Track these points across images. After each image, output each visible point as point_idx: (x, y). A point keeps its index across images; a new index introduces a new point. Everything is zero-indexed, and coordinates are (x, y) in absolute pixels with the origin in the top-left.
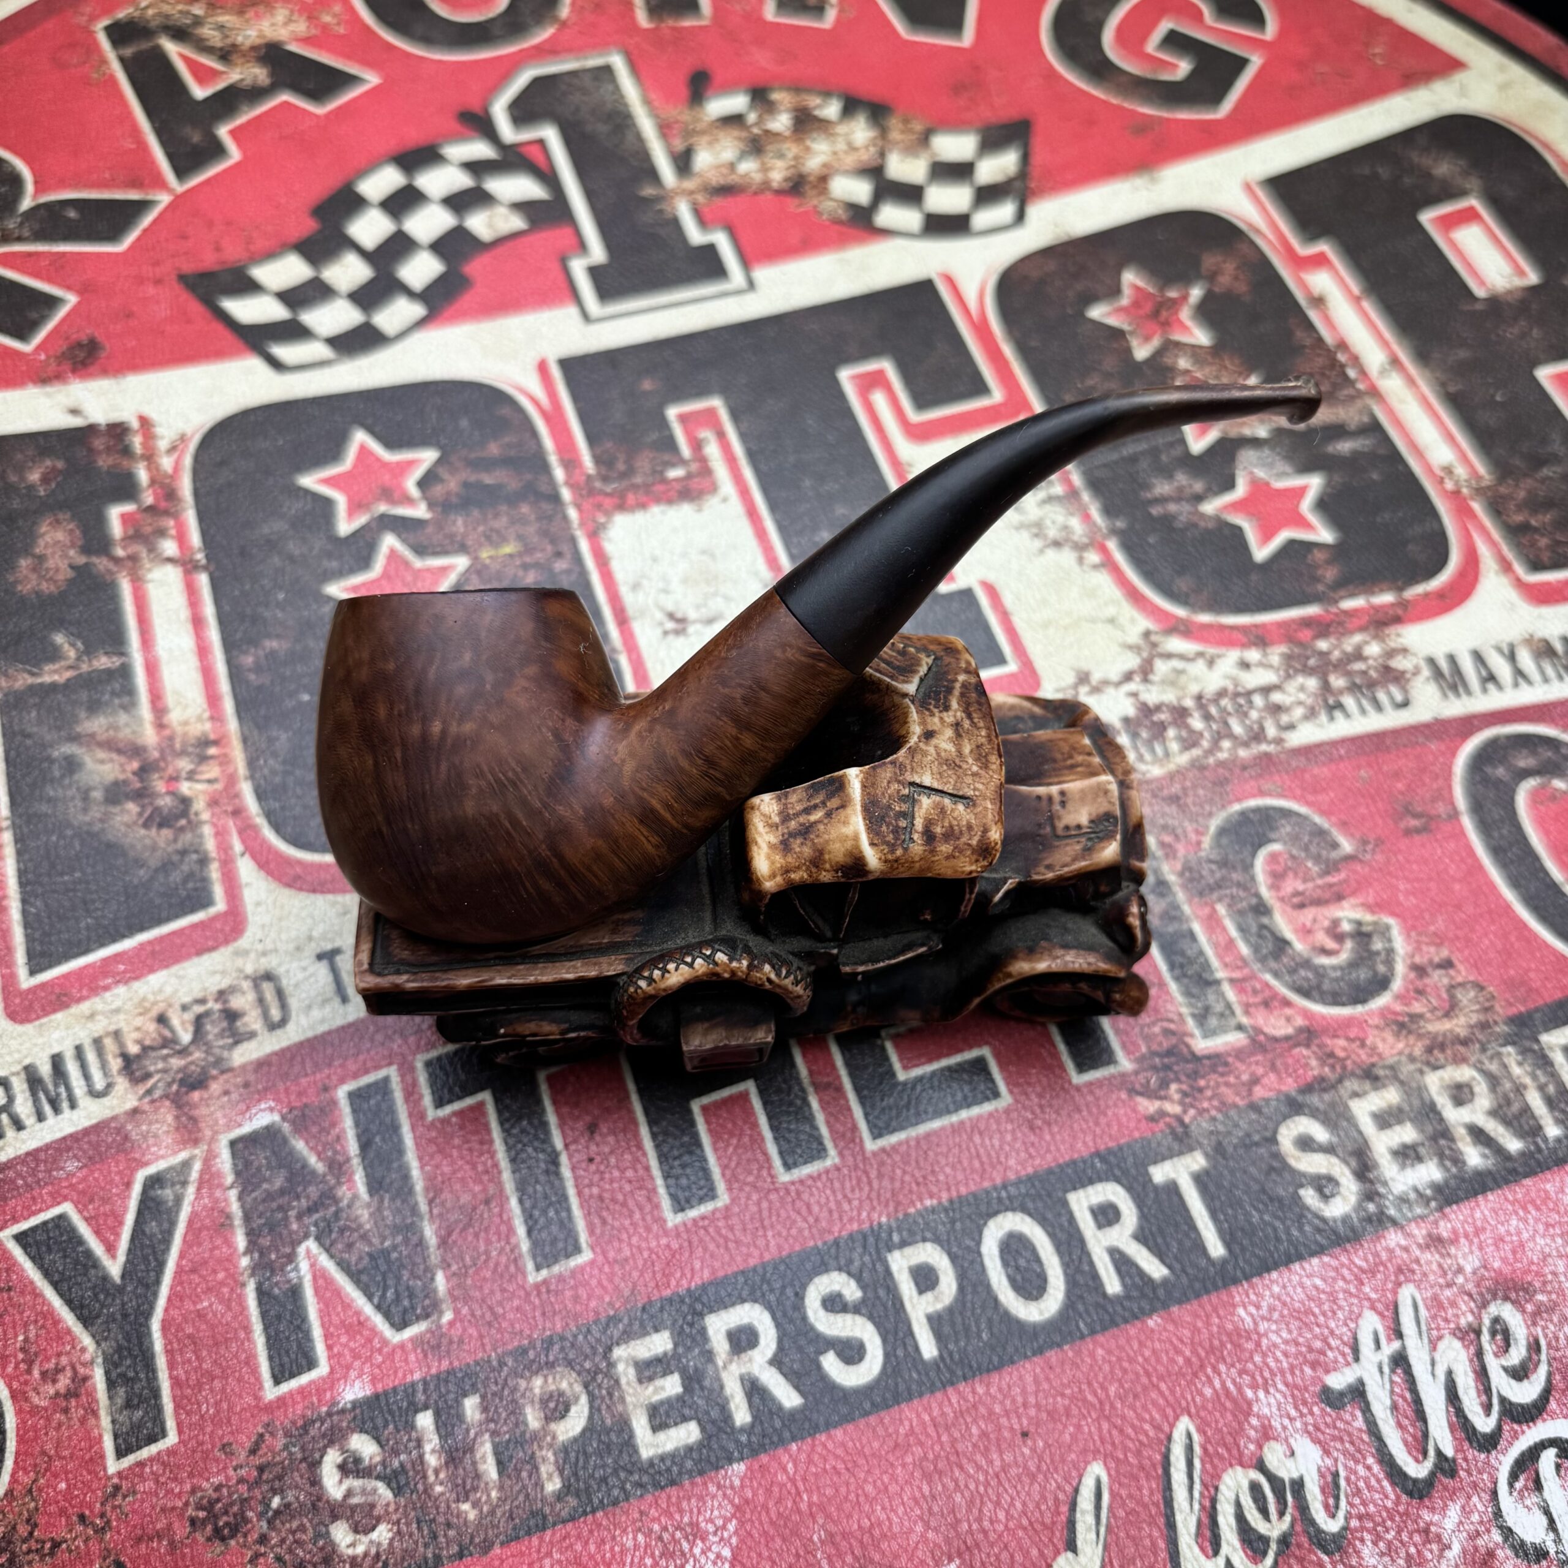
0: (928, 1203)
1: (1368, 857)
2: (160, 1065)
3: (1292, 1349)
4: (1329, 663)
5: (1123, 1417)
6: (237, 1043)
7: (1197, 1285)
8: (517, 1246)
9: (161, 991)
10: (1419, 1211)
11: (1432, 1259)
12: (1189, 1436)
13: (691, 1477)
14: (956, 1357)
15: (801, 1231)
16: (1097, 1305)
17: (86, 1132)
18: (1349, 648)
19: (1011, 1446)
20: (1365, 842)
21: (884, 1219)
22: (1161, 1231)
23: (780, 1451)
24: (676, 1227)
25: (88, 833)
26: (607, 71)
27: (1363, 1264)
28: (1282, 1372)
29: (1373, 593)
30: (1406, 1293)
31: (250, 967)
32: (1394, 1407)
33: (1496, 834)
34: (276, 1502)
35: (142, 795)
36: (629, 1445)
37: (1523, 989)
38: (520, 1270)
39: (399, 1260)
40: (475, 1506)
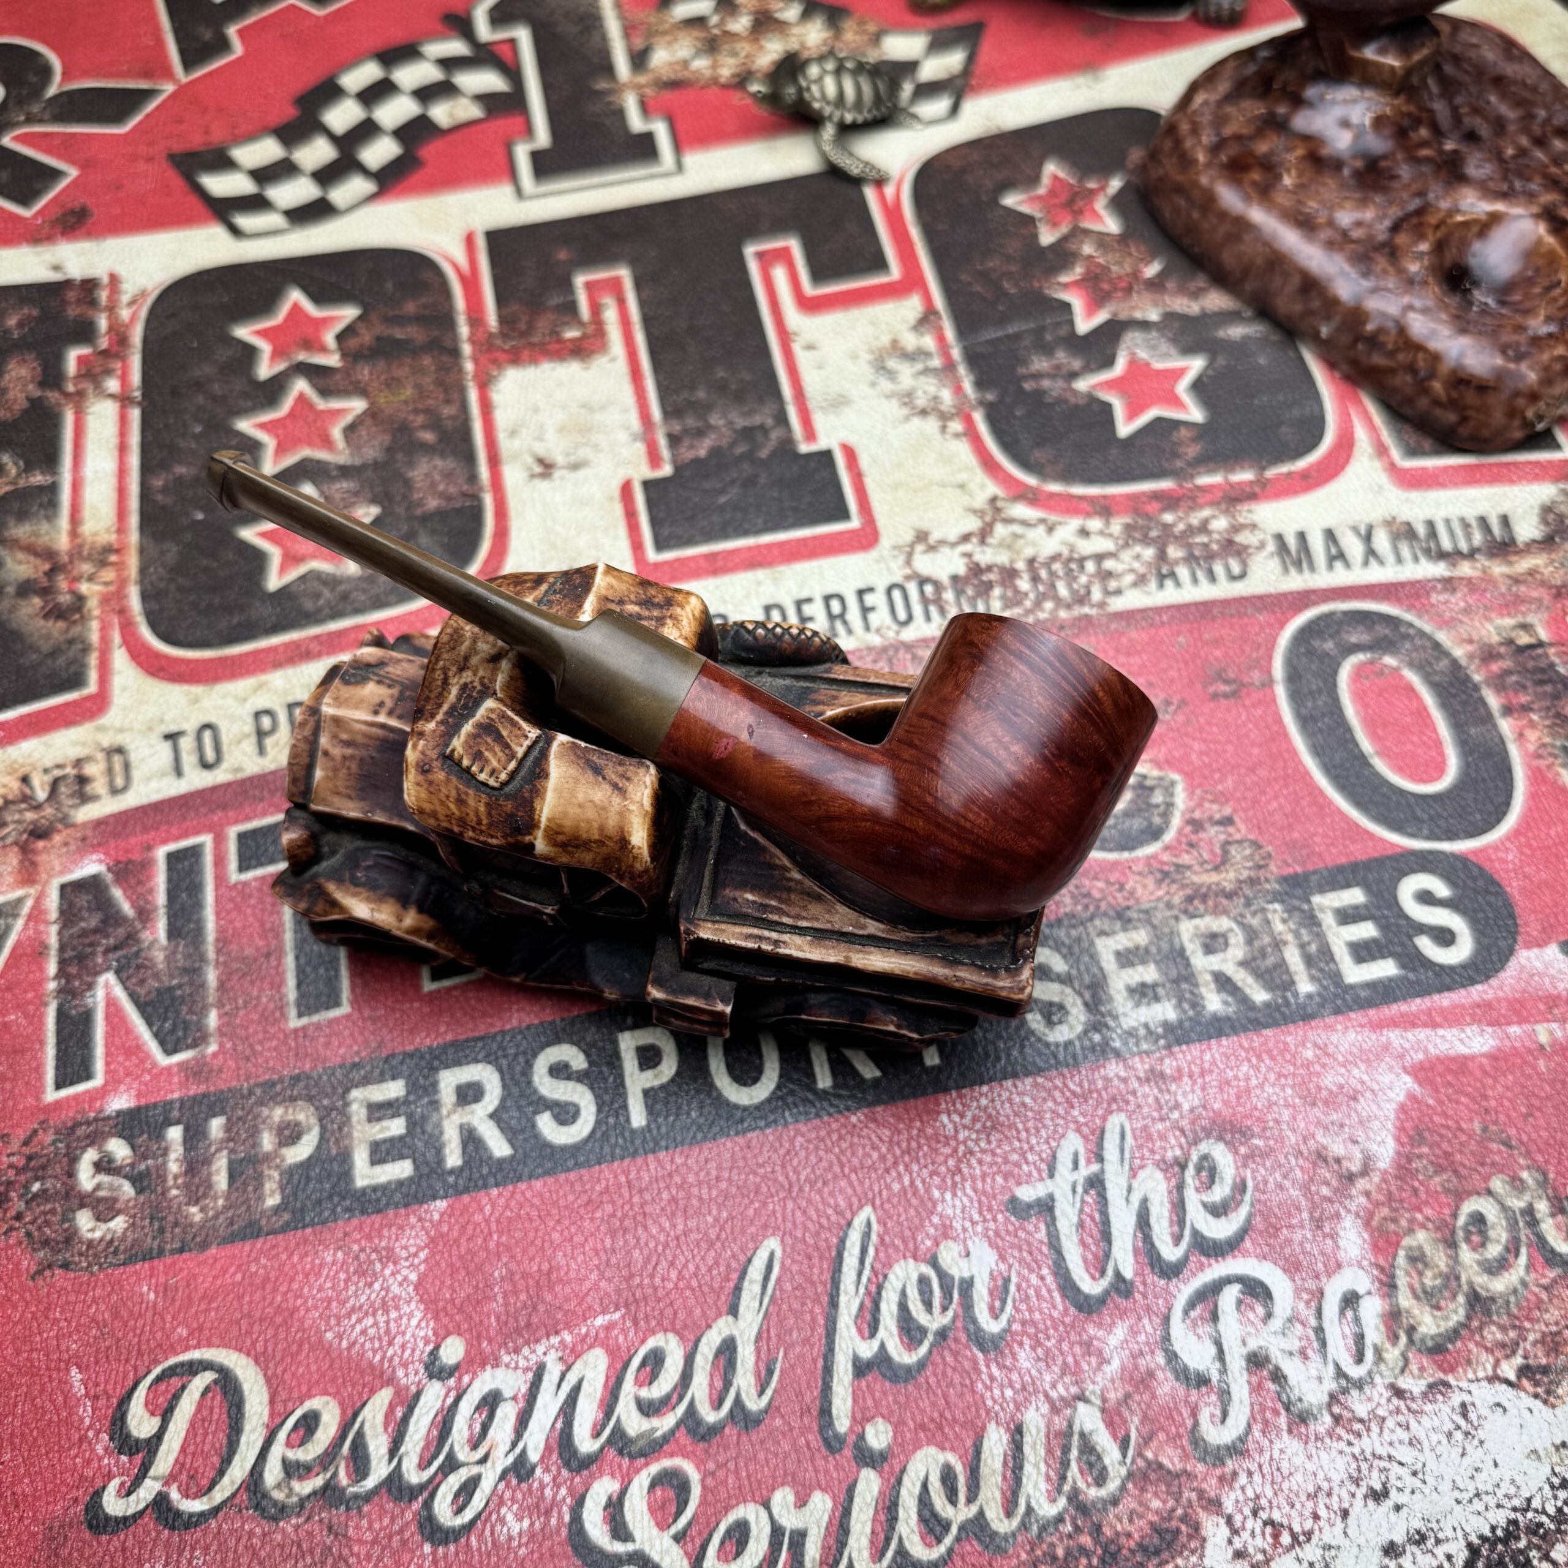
1: (1169, 717)
2: (17, 817)
3: (988, 1158)
4: (1170, 534)
5: (809, 1201)
6: (83, 803)
7: (907, 1090)
8: (285, 997)
9: (29, 756)
10: (1145, 1046)
11: (1148, 1091)
12: (869, 1224)
13: (396, 1208)
14: (663, 1130)
16: (806, 1099)
18: (1195, 522)
19: (698, 1213)
20: (1167, 703)
23: (482, 1193)
24: (431, 993)
27: (1077, 1089)
28: (973, 1178)
29: (1231, 469)
30: (1115, 1122)
31: (106, 741)
32: (1081, 1225)
33: (1310, 704)
34: (36, 1187)
35: (46, 592)
36: (347, 1174)
37: (1304, 852)
38: (284, 1016)
39: (182, 997)
40: (202, 1210)
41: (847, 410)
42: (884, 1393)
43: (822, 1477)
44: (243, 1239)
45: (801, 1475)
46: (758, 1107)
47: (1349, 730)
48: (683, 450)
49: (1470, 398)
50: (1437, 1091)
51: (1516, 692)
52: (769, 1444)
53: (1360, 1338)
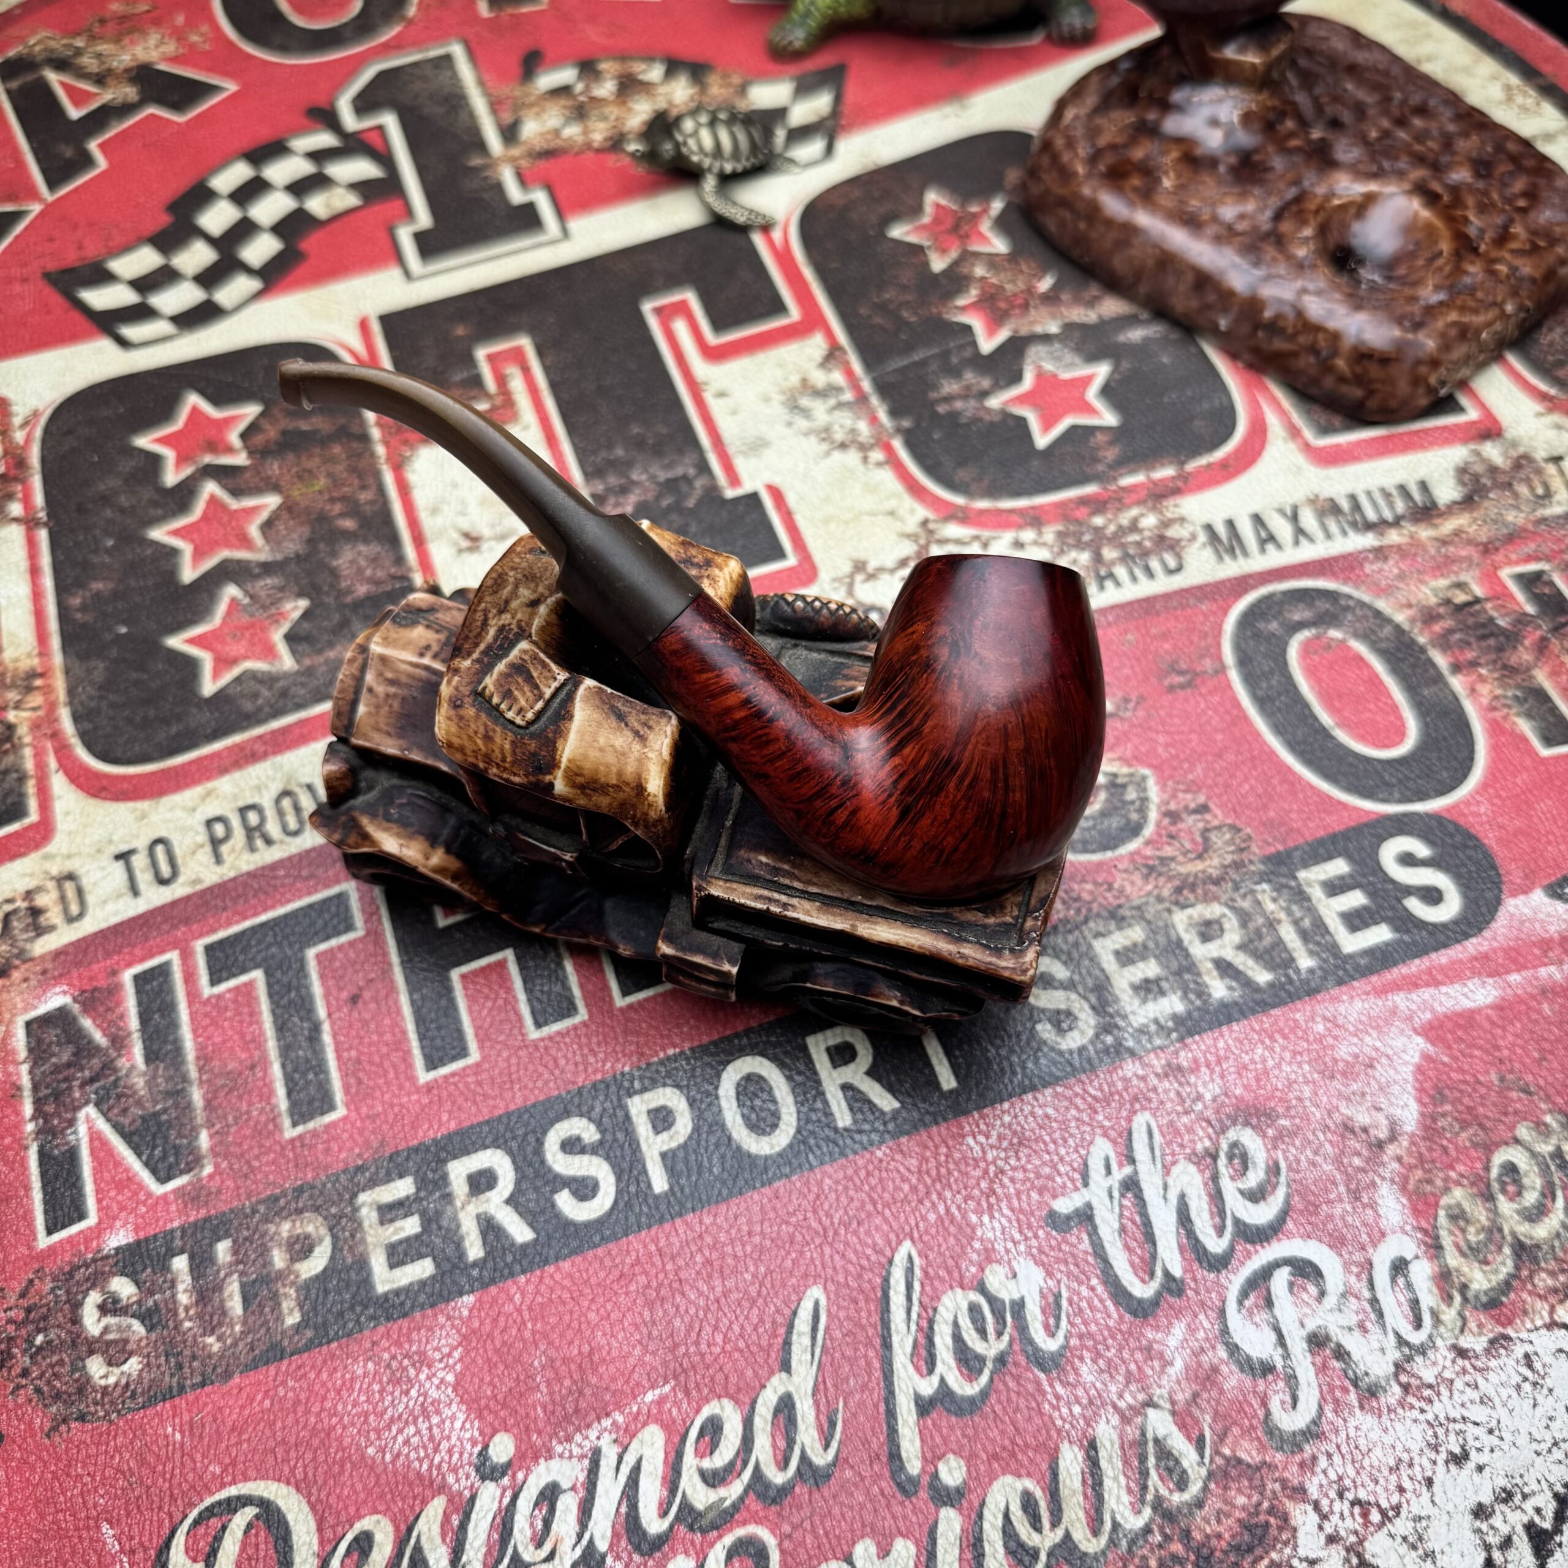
0: (671, 1052)
1: (1128, 714)
3: (1020, 1175)
4: (1103, 537)
5: (847, 1244)
6: (39, 935)
7: (927, 1117)
8: (276, 1106)
10: (1158, 1042)
11: (1168, 1086)
12: (910, 1259)
13: (422, 1307)
14: (687, 1190)
15: (546, 1082)
16: (828, 1140)
18: (1125, 522)
19: (735, 1271)
20: (1127, 700)
21: (627, 1069)
22: (895, 1069)
23: (510, 1282)
24: (428, 1084)
26: (448, 58)
27: (1099, 1094)
28: (1008, 1198)
29: (1151, 467)
30: (1141, 1121)
31: (55, 869)
32: (1123, 1230)
33: (1264, 685)
34: (39, 1339)
36: (367, 1282)
37: (1283, 830)
38: (278, 1128)
39: (169, 1121)
40: (219, 1339)
41: (766, 452)
42: (951, 1428)
43: (901, 1524)
44: (267, 1363)
45: (880, 1524)
46: (780, 1155)
47: (1306, 705)
49: (1374, 371)
50: (1449, 1047)
51: (1461, 649)
52: (843, 1498)
53: (1415, 1304)
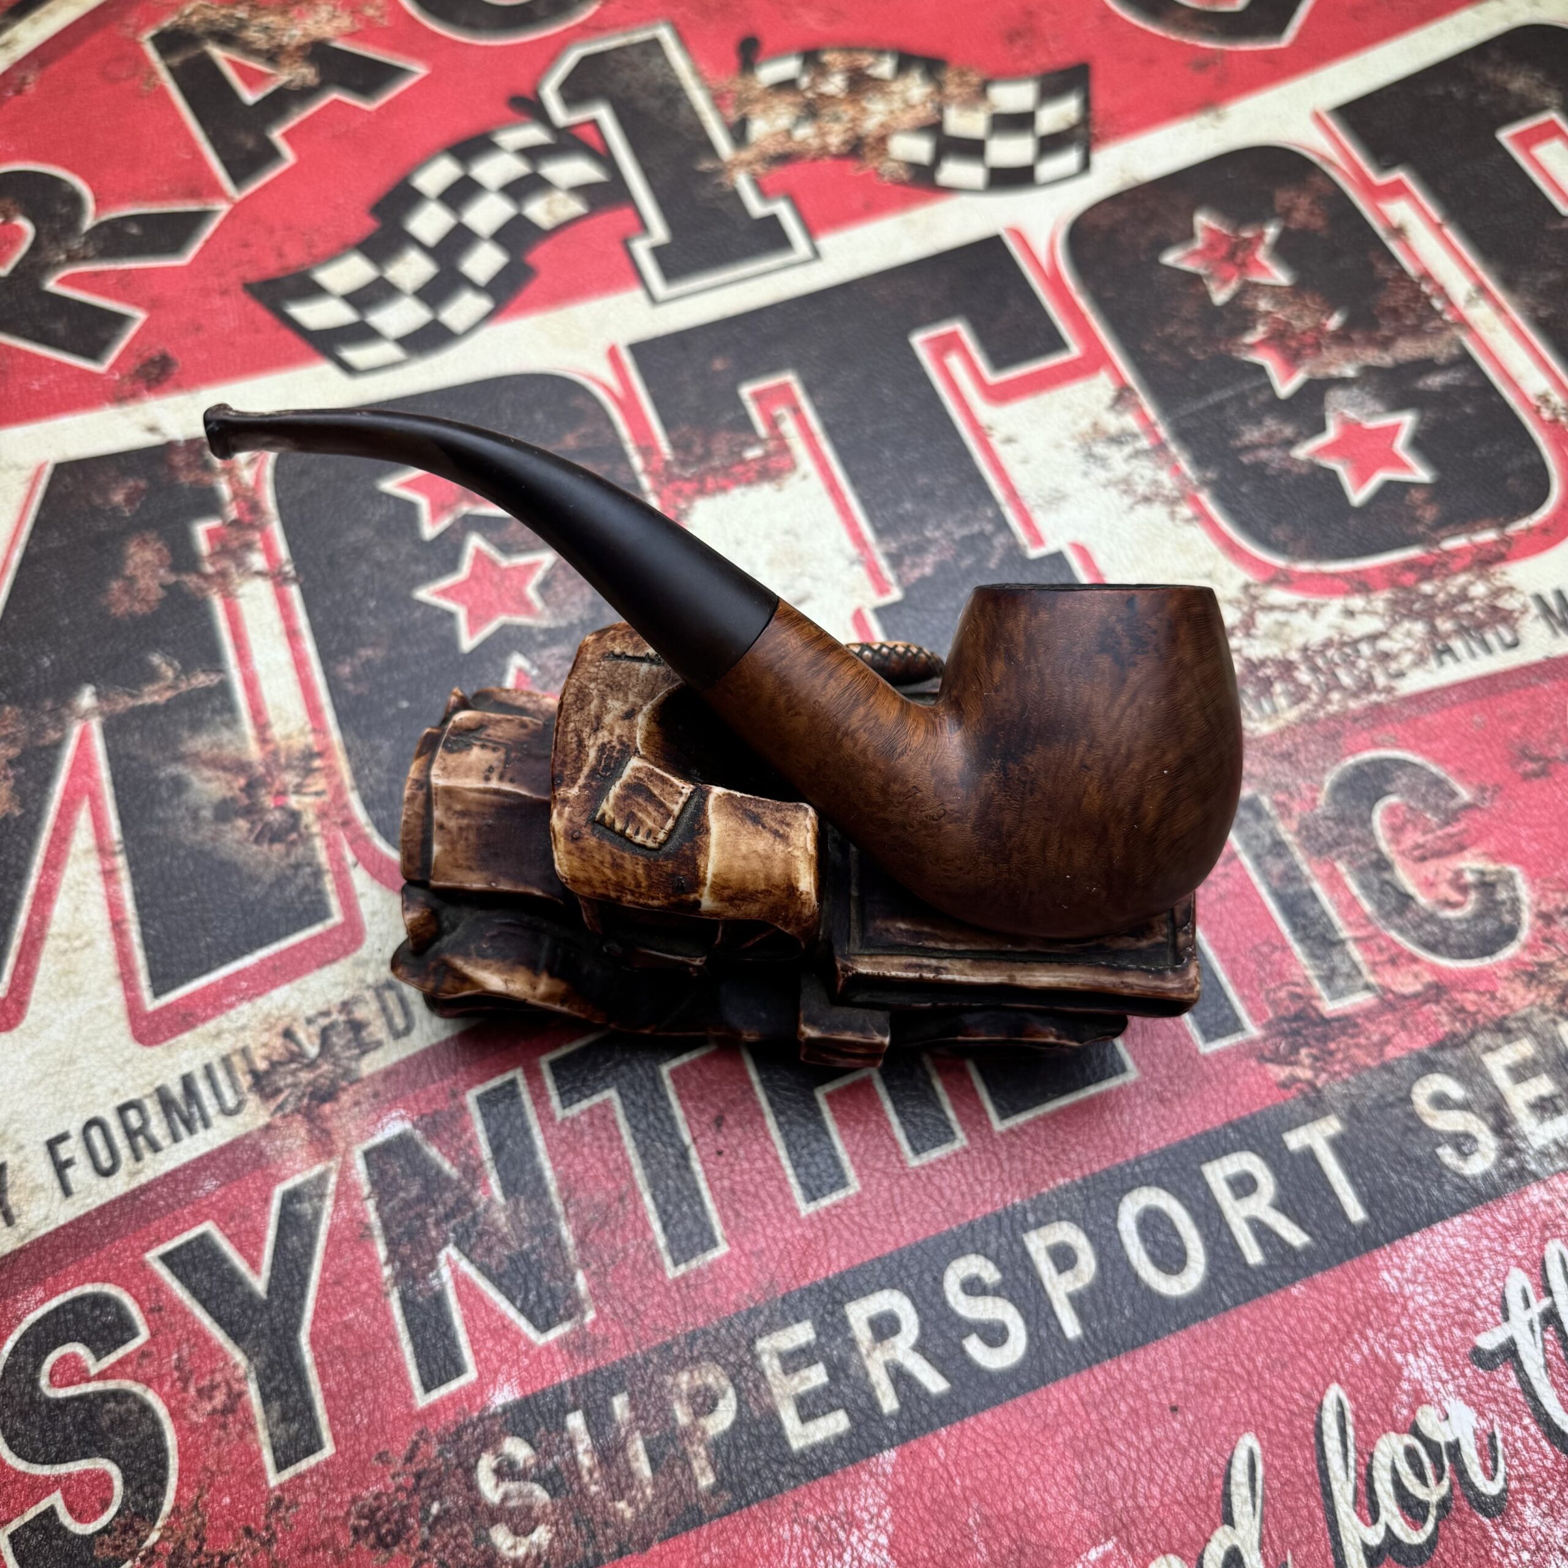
0: (1061, 1182)
1: (1487, 804)
2: (290, 1080)
3: (1440, 1311)
4: (1434, 606)
5: (1273, 1388)
6: (364, 1053)
7: (1339, 1251)
8: (653, 1242)
9: (284, 1006)
10: (1561, 1165)
12: (1340, 1403)
13: (843, 1466)
14: (1100, 1334)
15: (934, 1215)
16: (1239, 1276)
17: (222, 1150)
18: (1454, 590)
19: (1162, 1421)
20: (1483, 789)
21: (1017, 1200)
22: (1299, 1198)
23: (930, 1436)
24: (809, 1216)
25: (200, 852)
26: (655, 44)
27: (1507, 1221)
28: (1431, 1334)
29: (1475, 531)
30: (1553, 1249)
31: (370, 979)
32: (1548, 1365)
34: (435, 1508)
35: (252, 811)
36: (779, 1437)
38: (658, 1266)
39: (538, 1261)
40: (631, 1503)
41: (1066, 506)
44: (686, 1529)
46: (1192, 1294)
48: (905, 569)
